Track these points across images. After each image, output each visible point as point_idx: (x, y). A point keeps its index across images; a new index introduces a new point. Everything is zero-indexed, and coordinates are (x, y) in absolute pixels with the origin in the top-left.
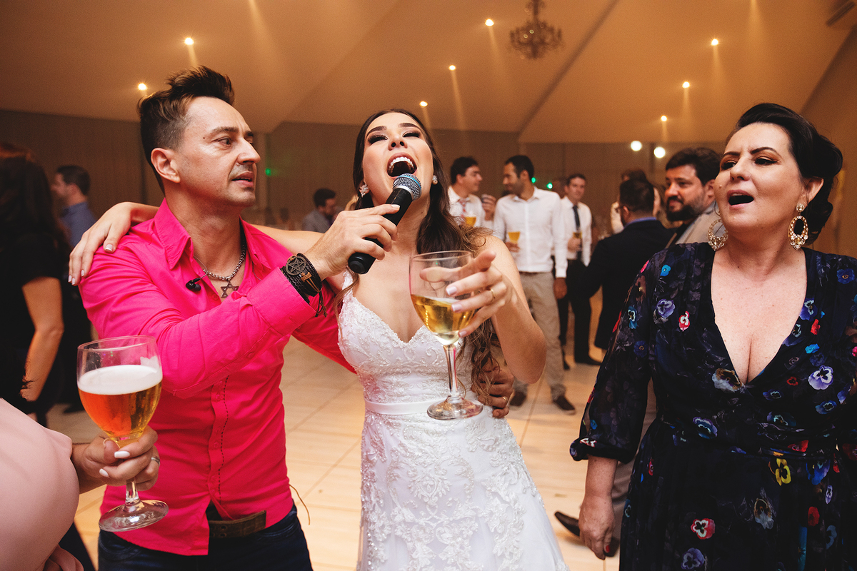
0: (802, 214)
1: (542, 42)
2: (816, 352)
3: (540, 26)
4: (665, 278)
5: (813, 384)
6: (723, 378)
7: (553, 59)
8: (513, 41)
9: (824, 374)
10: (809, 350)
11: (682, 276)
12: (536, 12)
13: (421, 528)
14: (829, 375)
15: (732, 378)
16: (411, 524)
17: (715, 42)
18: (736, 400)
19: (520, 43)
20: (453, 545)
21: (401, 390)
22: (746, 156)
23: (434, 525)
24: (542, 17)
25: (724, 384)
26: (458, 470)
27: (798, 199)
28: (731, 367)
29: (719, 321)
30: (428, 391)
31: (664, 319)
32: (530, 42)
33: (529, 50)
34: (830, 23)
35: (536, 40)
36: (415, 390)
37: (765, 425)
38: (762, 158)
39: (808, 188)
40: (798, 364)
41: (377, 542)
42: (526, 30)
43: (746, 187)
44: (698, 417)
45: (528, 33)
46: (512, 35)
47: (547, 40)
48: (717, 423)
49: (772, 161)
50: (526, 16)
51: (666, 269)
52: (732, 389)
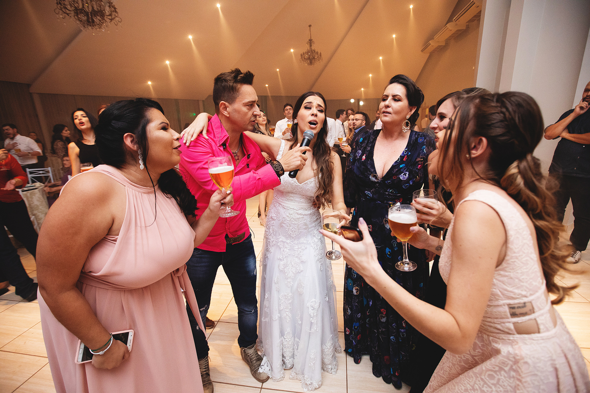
0: (408, 120)
1: (314, 58)
2: (404, 167)
3: (312, 51)
4: (361, 143)
5: (401, 178)
6: (373, 177)
7: (318, 65)
8: (302, 58)
9: (405, 174)
10: (401, 166)
11: (366, 142)
12: (311, 46)
13: (287, 243)
14: (407, 175)
15: (376, 177)
16: (284, 242)
17: (381, 58)
18: (377, 184)
19: (305, 59)
20: (297, 251)
21: (292, 198)
22: (390, 98)
23: (292, 243)
24: (313, 48)
25: (373, 179)
26: (304, 227)
27: (407, 114)
28: (376, 173)
29: (374, 158)
30: (301, 201)
31: (358, 157)
32: (309, 58)
33: (309, 61)
34: (422, 51)
35: (311, 57)
36: (297, 199)
37: (387, 193)
38: (396, 99)
39: (411, 110)
40: (397, 171)
41: (270, 246)
42: (307, 53)
43: (389, 110)
44: (366, 190)
45: (308, 54)
46: (301, 55)
47: (316, 58)
48: (372, 193)
49: (399, 100)
50: (306, 47)
51: (361, 139)
52: (376, 180)
